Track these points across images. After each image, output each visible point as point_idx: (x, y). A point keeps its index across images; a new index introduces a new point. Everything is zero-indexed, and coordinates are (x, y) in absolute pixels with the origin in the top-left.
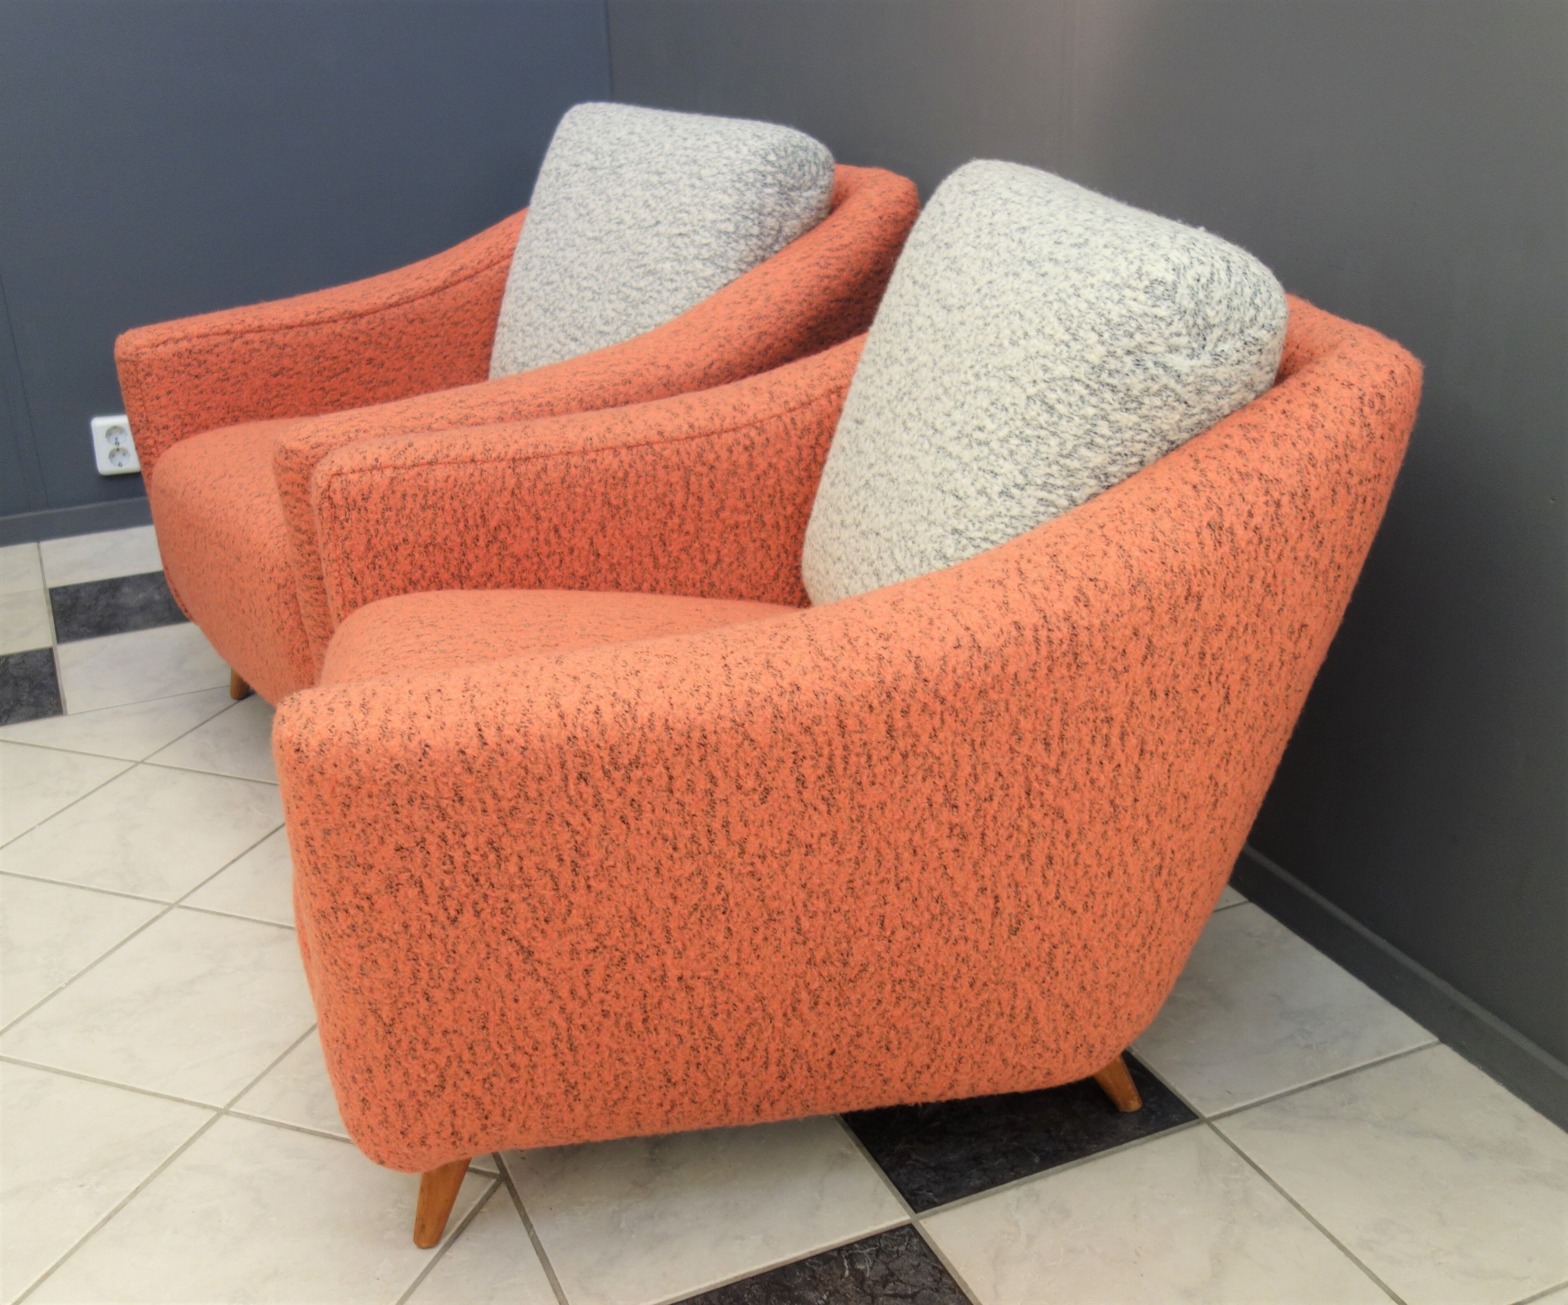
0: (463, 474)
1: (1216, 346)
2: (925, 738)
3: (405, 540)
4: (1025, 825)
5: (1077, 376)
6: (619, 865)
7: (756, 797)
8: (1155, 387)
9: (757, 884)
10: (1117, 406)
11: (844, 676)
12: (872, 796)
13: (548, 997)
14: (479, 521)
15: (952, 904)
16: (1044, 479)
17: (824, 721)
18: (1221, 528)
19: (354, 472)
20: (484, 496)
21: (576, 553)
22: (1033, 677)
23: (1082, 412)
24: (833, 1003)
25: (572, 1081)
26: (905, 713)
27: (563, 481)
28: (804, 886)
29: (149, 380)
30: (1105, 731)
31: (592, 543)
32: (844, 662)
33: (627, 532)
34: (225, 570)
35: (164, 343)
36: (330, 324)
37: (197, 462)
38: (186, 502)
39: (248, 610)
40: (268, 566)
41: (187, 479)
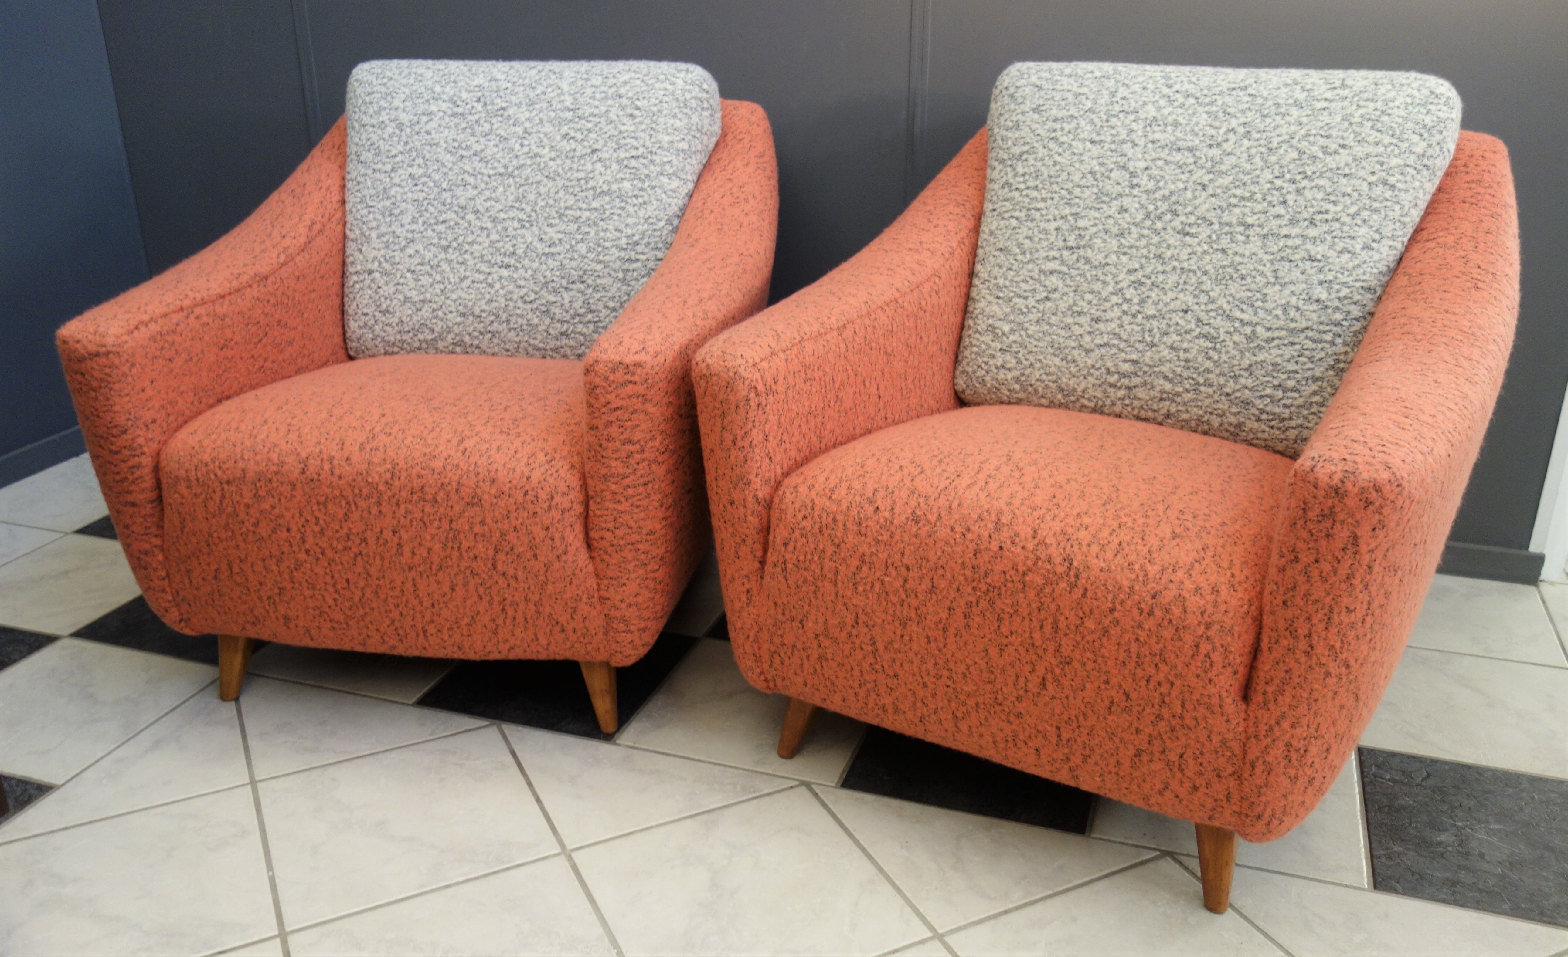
0: (820, 347)
14: (831, 385)
20: (833, 362)
21: (871, 398)
27: (865, 339)
31: (878, 388)
34: (436, 524)
35: (137, 328)
36: (249, 289)
37: (293, 436)
38: (316, 477)
39: (491, 552)
40: (543, 495)
41: (298, 454)
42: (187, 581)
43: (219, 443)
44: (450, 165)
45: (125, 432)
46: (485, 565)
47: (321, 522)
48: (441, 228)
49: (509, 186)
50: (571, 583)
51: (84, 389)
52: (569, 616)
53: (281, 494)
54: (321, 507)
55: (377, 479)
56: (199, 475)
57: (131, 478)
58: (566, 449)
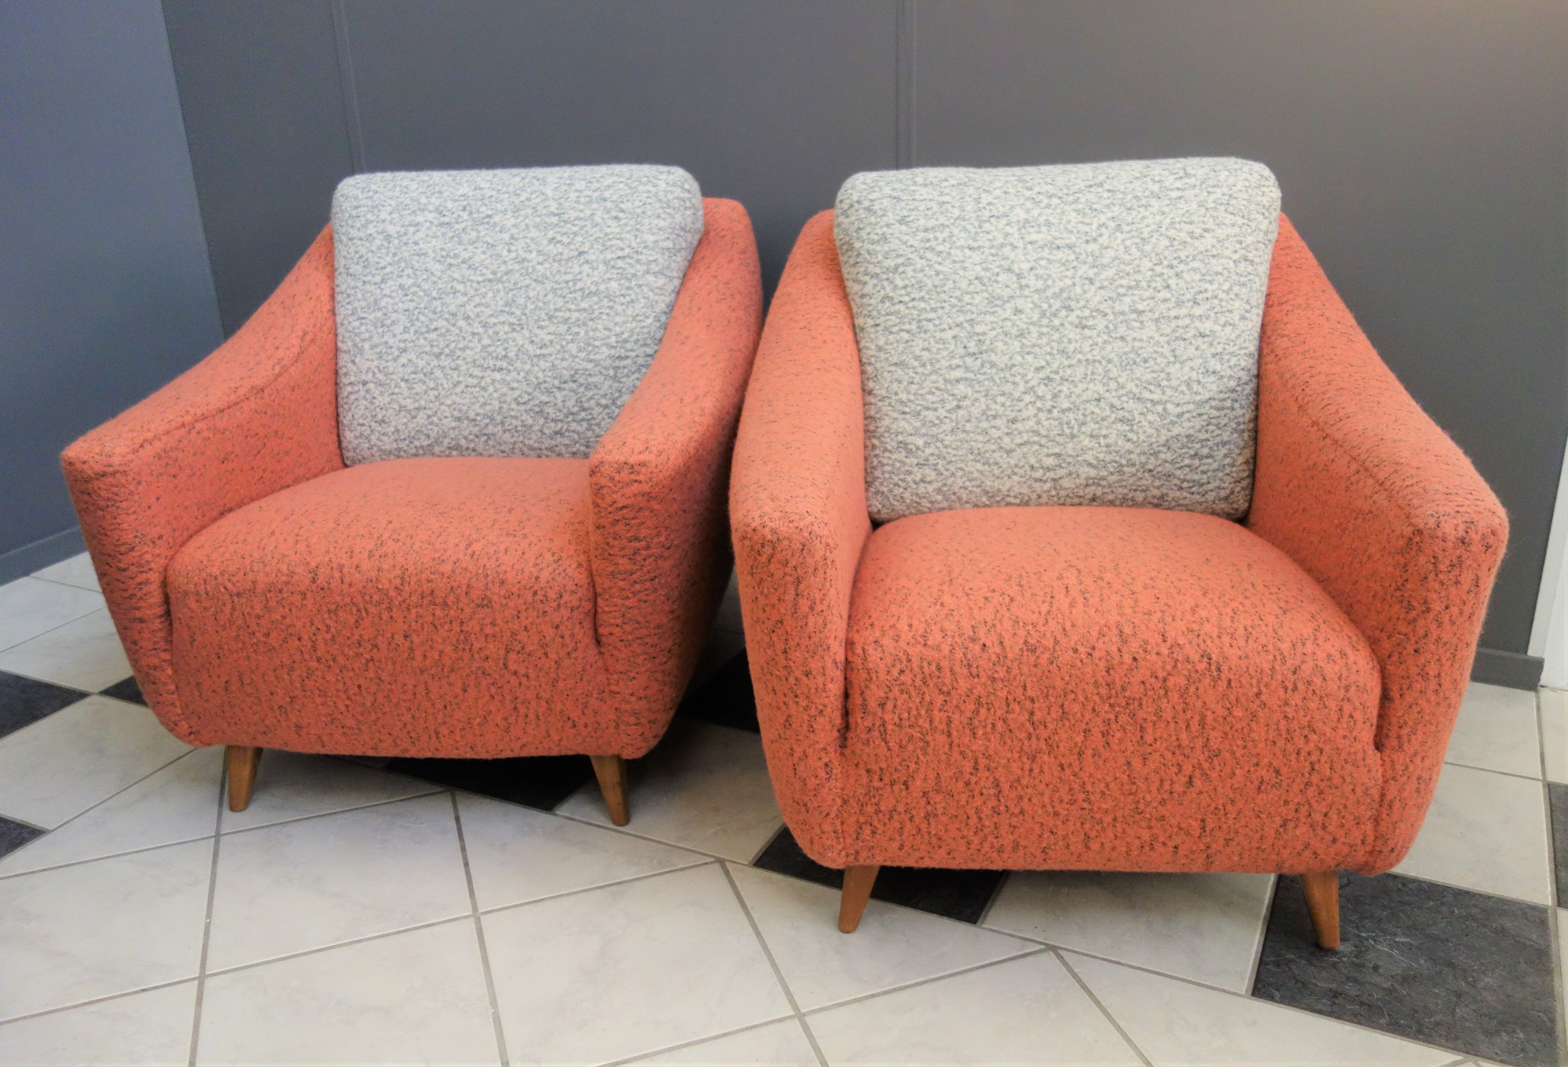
29: (141, 488)
34: (446, 627)
35: (142, 446)
36: (246, 402)
37: (301, 547)
38: (326, 585)
39: (502, 652)
40: (552, 595)
41: (308, 564)
42: (197, 694)
43: (227, 556)
44: (439, 274)
45: (133, 549)
46: (497, 665)
47: (333, 630)
48: (433, 336)
49: (499, 291)
50: (581, 679)
51: (92, 508)
52: (580, 712)
53: (292, 604)
54: (332, 615)
55: (387, 586)
56: (209, 588)
57: (139, 595)
58: (572, 548)
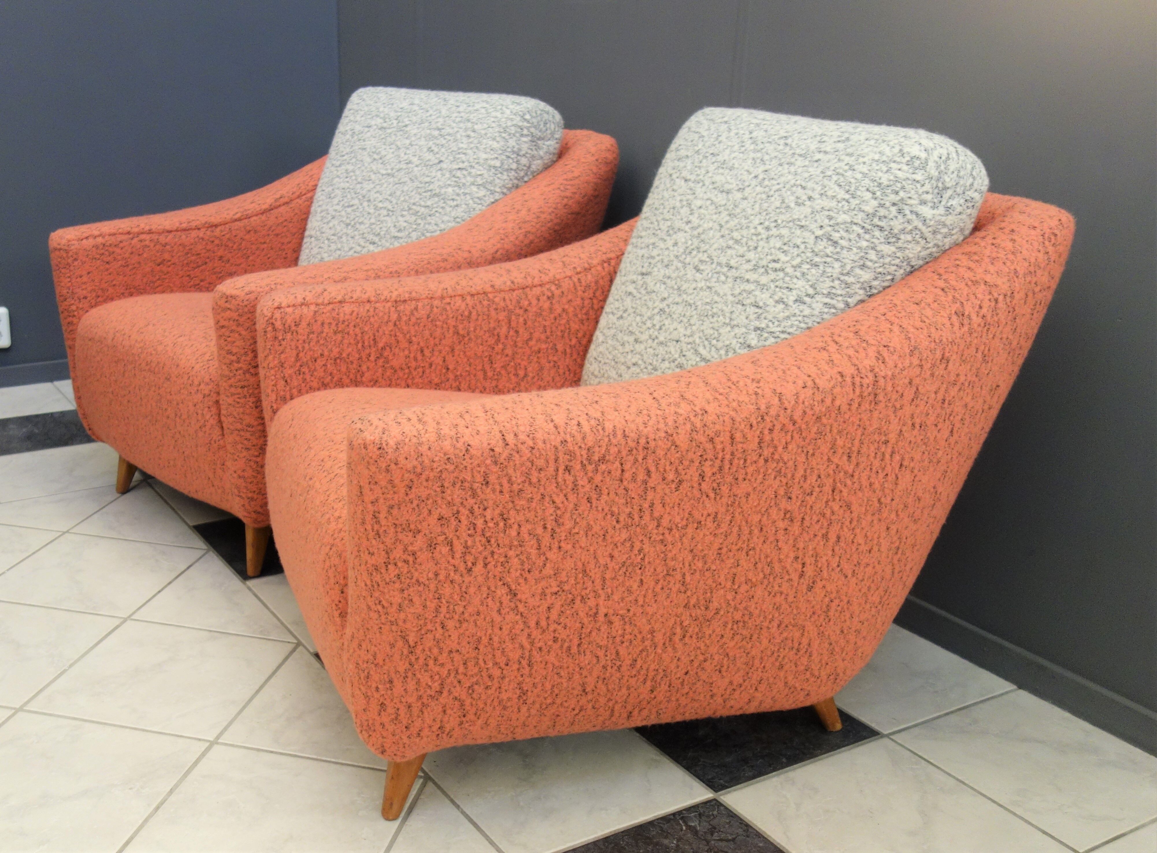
0: (363, 311)
1: (947, 202)
2: (780, 449)
3: (322, 355)
4: (828, 512)
5: (855, 221)
6: (582, 532)
7: (673, 486)
8: (910, 227)
9: (664, 549)
10: (882, 240)
11: (735, 404)
12: (744, 487)
13: (522, 626)
14: (372, 342)
15: (777, 567)
16: (828, 290)
17: (722, 434)
18: (963, 315)
19: (289, 306)
20: (376, 326)
21: (433, 367)
22: (849, 409)
23: (859, 245)
24: (694, 636)
25: (525, 689)
26: (771, 430)
27: (428, 317)
28: (692, 551)
29: (76, 263)
30: (883, 450)
31: (444, 361)
32: (733, 396)
33: (468, 354)
34: (154, 389)
36: (196, 231)
38: (117, 344)
39: (174, 415)
43: (97, 315)
44: (367, 165)
46: (173, 424)
47: (116, 375)
48: (350, 210)
49: (390, 184)
52: (213, 475)
53: (104, 352)
54: (116, 365)
55: (136, 352)
